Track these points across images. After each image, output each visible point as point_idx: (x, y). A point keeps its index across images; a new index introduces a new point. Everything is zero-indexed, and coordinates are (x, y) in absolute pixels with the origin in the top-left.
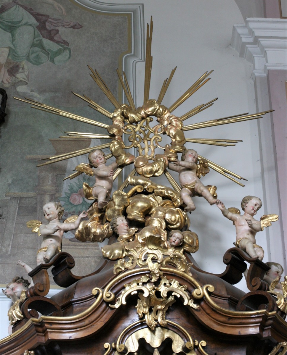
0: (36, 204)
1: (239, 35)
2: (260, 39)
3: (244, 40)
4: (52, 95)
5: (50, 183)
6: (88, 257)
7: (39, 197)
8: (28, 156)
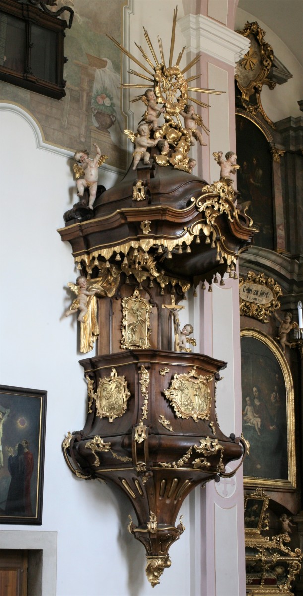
0: (79, 96)
1: (190, 21)
2: (201, 29)
3: (192, 26)
4: (87, 20)
5: (86, 84)
6: (106, 142)
7: (80, 92)
8: (75, 61)
